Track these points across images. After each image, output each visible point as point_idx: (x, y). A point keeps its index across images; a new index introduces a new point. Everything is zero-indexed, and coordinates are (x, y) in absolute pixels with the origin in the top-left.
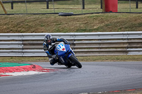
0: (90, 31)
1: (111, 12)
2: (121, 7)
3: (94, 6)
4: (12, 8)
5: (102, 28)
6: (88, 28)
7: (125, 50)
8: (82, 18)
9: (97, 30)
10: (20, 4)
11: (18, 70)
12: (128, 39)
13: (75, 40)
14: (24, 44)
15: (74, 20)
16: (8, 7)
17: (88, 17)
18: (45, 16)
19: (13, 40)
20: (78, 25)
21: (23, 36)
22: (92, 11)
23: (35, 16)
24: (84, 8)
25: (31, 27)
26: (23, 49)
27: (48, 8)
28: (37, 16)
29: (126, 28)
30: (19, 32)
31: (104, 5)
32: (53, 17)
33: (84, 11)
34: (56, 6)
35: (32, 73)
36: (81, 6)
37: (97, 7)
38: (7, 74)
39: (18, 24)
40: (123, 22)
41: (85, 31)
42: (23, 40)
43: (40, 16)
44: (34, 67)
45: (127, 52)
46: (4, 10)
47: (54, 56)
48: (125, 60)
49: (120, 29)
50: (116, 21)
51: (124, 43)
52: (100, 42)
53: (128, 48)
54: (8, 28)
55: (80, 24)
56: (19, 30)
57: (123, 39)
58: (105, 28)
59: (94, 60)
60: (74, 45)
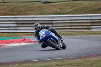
0: (64, 14)
15: (52, 6)
17: (62, 4)
26: (16, 27)
28: (26, 4)
29: (89, 12)
30: (13, 15)
32: (37, 4)
35: (23, 44)
39: (12, 9)
44: (24, 40)
54: (5, 12)
55: (57, 9)
56: (13, 13)
57: (87, 20)
58: (74, 12)
59: (67, 35)
60: (53, 24)
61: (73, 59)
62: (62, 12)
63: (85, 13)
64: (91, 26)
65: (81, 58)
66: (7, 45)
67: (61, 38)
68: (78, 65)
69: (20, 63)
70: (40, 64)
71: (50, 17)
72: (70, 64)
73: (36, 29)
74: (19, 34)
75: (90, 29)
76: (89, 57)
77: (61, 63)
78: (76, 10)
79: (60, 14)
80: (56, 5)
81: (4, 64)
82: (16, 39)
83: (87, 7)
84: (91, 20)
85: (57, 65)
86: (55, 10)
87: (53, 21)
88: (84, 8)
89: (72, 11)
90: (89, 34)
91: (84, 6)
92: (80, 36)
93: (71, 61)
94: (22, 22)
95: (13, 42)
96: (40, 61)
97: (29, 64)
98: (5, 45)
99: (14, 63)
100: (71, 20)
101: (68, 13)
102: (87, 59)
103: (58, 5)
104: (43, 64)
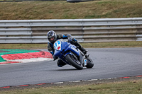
0: (98, 17)
14: (33, 31)
15: (82, 6)
17: (96, 3)
19: (22, 27)
23: (43, 3)
25: (39, 14)
26: (32, 35)
29: (135, 14)
30: (28, 18)
32: (61, 3)
35: (41, 59)
39: (27, 11)
42: (32, 27)
43: (49, 3)
44: (44, 53)
50: (124, 7)
51: (132, 29)
52: (109, 28)
54: (17, 15)
55: (89, 11)
56: (28, 16)
57: (131, 25)
58: (114, 14)
59: (103, 47)
60: (83, 31)
61: (112, 80)
62: (97, 15)
63: (129, 15)
64: (137, 34)
65: (123, 79)
66: (19, 60)
67: (85, 53)
68: (119, 89)
69: (38, 86)
70: (65, 88)
71: (79, 22)
72: (108, 88)
73: (49, 39)
74: (36, 46)
75: (136, 38)
76: (135, 77)
77: (95, 86)
78: (115, 12)
79: (93, 17)
80: (88, 5)
81: (15, 87)
82: (32, 52)
83: (131, 8)
84: (137, 25)
85: (90, 89)
86: (86, 11)
87: (84, 27)
88: (126, 8)
89: (110, 14)
90: (134, 46)
91: (127, 6)
92: (121, 48)
93: (109, 84)
94: (40, 29)
95: (27, 57)
96: (66, 83)
97: (50, 88)
98: (16, 61)
99: (29, 86)
100: (109, 26)
101: (105, 16)
102: (132, 81)
103: (90, 5)
104: (69, 88)
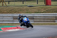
0: (40, 13)
1: (49, 5)
2: (53, 3)
3: (42, 3)
4: (9, 4)
5: (45, 12)
6: (39, 12)
7: (54, 20)
8: (37, 8)
9: (43, 13)
10: (12, 2)
11: (11, 29)
12: (55, 16)
13: (34, 17)
15: (34, 8)
16: (7, 3)
17: (39, 7)
18: (22, 7)
19: (9, 17)
20: (35, 11)
21: (13, 15)
22: (41, 5)
23: (18, 7)
24: (38, 4)
25: (16, 11)
27: (23, 4)
28: (19, 7)
29: (55, 12)
31: (46, 3)
32: (25, 7)
33: (38, 5)
34: (27, 3)
36: (36, 3)
37: (43, 3)
38: (7, 30)
40: (53, 9)
41: (38, 13)
43: (20, 7)
44: (18, 27)
45: (55, 21)
46: (6, 4)
47: (22, 23)
48: (54, 25)
49: (52, 12)
50: (50, 9)
51: (54, 18)
52: (44, 17)
53: (55, 20)
54: (7, 12)
56: (12, 12)
74: (15, 24)
76: (54, 37)
82: (13, 27)
92: (49, 26)
